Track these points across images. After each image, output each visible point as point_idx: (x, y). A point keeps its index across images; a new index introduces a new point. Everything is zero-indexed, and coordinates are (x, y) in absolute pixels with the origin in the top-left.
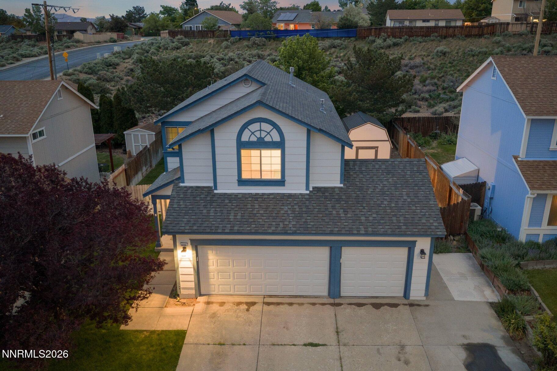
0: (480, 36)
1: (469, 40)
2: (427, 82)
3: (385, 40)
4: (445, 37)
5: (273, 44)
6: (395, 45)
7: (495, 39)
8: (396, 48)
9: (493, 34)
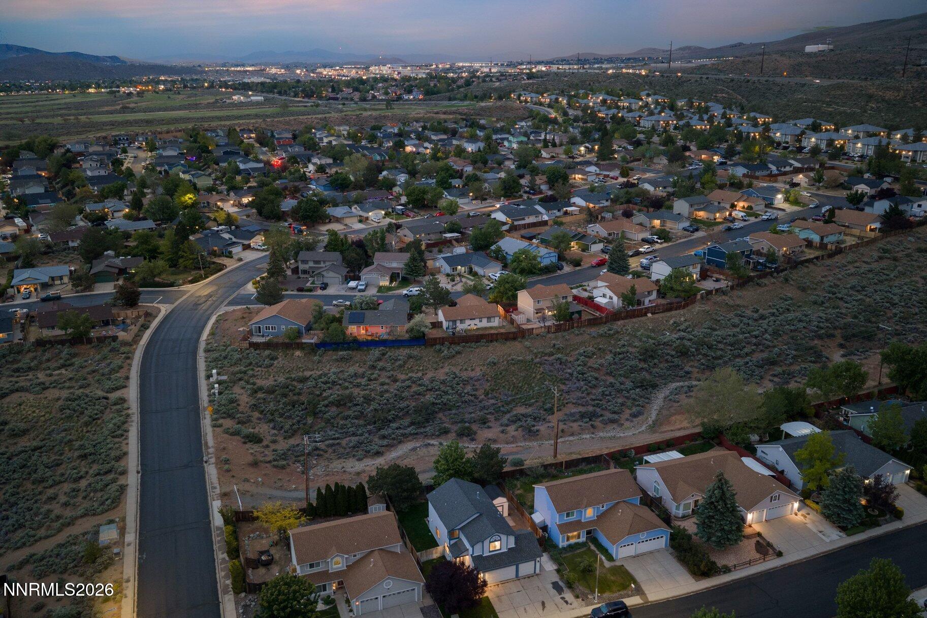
0: (515, 339)
1: (508, 343)
2: (490, 396)
3: (449, 348)
4: (491, 341)
5: (358, 355)
6: (459, 353)
7: (526, 343)
8: (459, 356)
9: (523, 337)
